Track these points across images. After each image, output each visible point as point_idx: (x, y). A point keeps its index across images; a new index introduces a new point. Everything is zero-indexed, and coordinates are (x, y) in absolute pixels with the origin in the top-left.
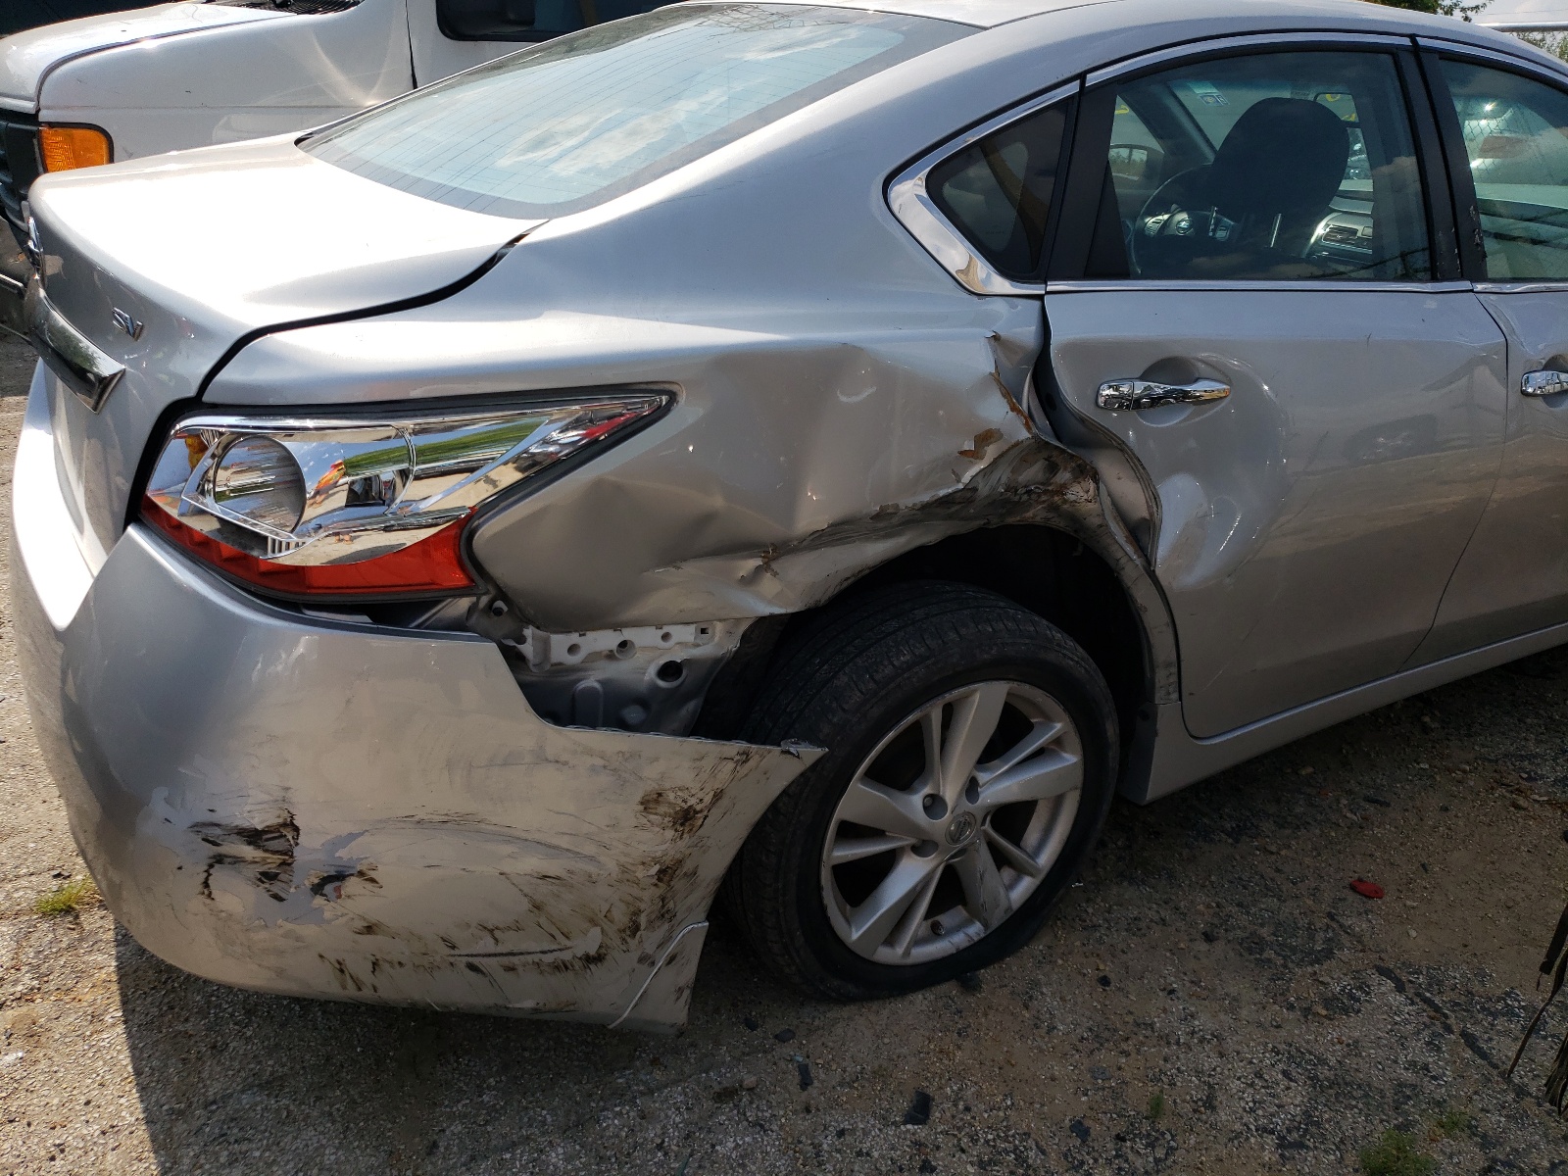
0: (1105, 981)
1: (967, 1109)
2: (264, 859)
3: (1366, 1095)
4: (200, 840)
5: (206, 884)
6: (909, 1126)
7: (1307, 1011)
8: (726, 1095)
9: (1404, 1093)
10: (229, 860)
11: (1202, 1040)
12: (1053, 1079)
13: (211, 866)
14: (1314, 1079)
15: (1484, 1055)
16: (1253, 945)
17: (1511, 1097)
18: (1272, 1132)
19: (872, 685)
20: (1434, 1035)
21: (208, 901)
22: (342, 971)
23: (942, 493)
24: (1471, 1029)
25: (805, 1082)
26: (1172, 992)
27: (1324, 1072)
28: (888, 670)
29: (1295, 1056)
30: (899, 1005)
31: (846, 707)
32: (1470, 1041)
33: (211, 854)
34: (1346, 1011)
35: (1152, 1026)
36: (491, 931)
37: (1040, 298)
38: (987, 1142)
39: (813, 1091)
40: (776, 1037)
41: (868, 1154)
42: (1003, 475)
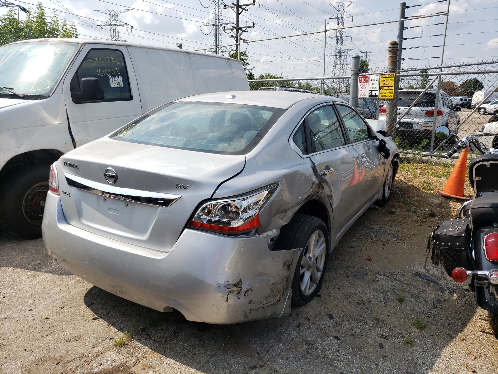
0: (339, 289)
1: (338, 314)
2: (238, 290)
3: (389, 292)
4: (227, 289)
5: (227, 299)
6: (332, 320)
7: (372, 283)
8: (298, 326)
9: (394, 290)
10: (232, 292)
11: (361, 292)
12: (346, 306)
13: (229, 294)
14: (381, 292)
15: (399, 281)
16: (355, 276)
17: (407, 285)
18: (382, 302)
19: (304, 235)
20: (391, 280)
21: (227, 303)
22: (245, 314)
23: (308, 195)
24: (395, 278)
25: (309, 320)
26: (350, 287)
27: (381, 291)
28: (306, 231)
29: (375, 290)
30: (311, 303)
31: (301, 240)
32: (396, 280)
33: (229, 291)
34: (377, 281)
35: (352, 293)
36: (266, 298)
37: (309, 157)
38: (345, 318)
39: (311, 320)
40: (296, 315)
41: (330, 326)
42: (314, 190)
